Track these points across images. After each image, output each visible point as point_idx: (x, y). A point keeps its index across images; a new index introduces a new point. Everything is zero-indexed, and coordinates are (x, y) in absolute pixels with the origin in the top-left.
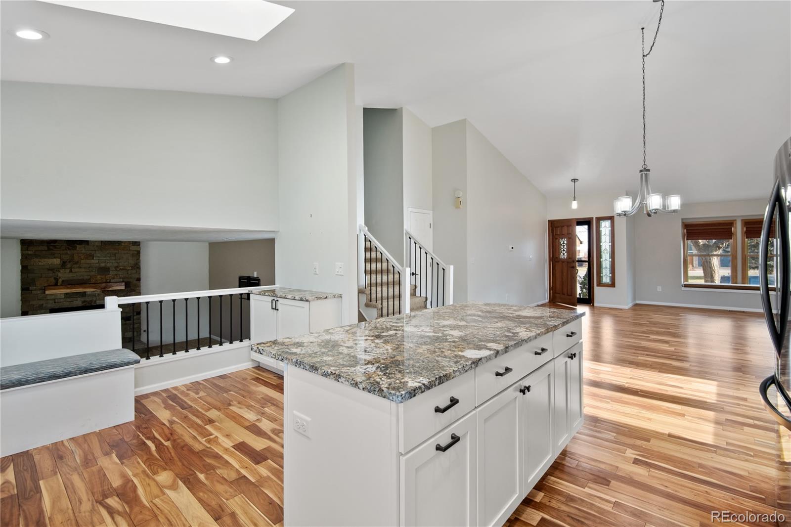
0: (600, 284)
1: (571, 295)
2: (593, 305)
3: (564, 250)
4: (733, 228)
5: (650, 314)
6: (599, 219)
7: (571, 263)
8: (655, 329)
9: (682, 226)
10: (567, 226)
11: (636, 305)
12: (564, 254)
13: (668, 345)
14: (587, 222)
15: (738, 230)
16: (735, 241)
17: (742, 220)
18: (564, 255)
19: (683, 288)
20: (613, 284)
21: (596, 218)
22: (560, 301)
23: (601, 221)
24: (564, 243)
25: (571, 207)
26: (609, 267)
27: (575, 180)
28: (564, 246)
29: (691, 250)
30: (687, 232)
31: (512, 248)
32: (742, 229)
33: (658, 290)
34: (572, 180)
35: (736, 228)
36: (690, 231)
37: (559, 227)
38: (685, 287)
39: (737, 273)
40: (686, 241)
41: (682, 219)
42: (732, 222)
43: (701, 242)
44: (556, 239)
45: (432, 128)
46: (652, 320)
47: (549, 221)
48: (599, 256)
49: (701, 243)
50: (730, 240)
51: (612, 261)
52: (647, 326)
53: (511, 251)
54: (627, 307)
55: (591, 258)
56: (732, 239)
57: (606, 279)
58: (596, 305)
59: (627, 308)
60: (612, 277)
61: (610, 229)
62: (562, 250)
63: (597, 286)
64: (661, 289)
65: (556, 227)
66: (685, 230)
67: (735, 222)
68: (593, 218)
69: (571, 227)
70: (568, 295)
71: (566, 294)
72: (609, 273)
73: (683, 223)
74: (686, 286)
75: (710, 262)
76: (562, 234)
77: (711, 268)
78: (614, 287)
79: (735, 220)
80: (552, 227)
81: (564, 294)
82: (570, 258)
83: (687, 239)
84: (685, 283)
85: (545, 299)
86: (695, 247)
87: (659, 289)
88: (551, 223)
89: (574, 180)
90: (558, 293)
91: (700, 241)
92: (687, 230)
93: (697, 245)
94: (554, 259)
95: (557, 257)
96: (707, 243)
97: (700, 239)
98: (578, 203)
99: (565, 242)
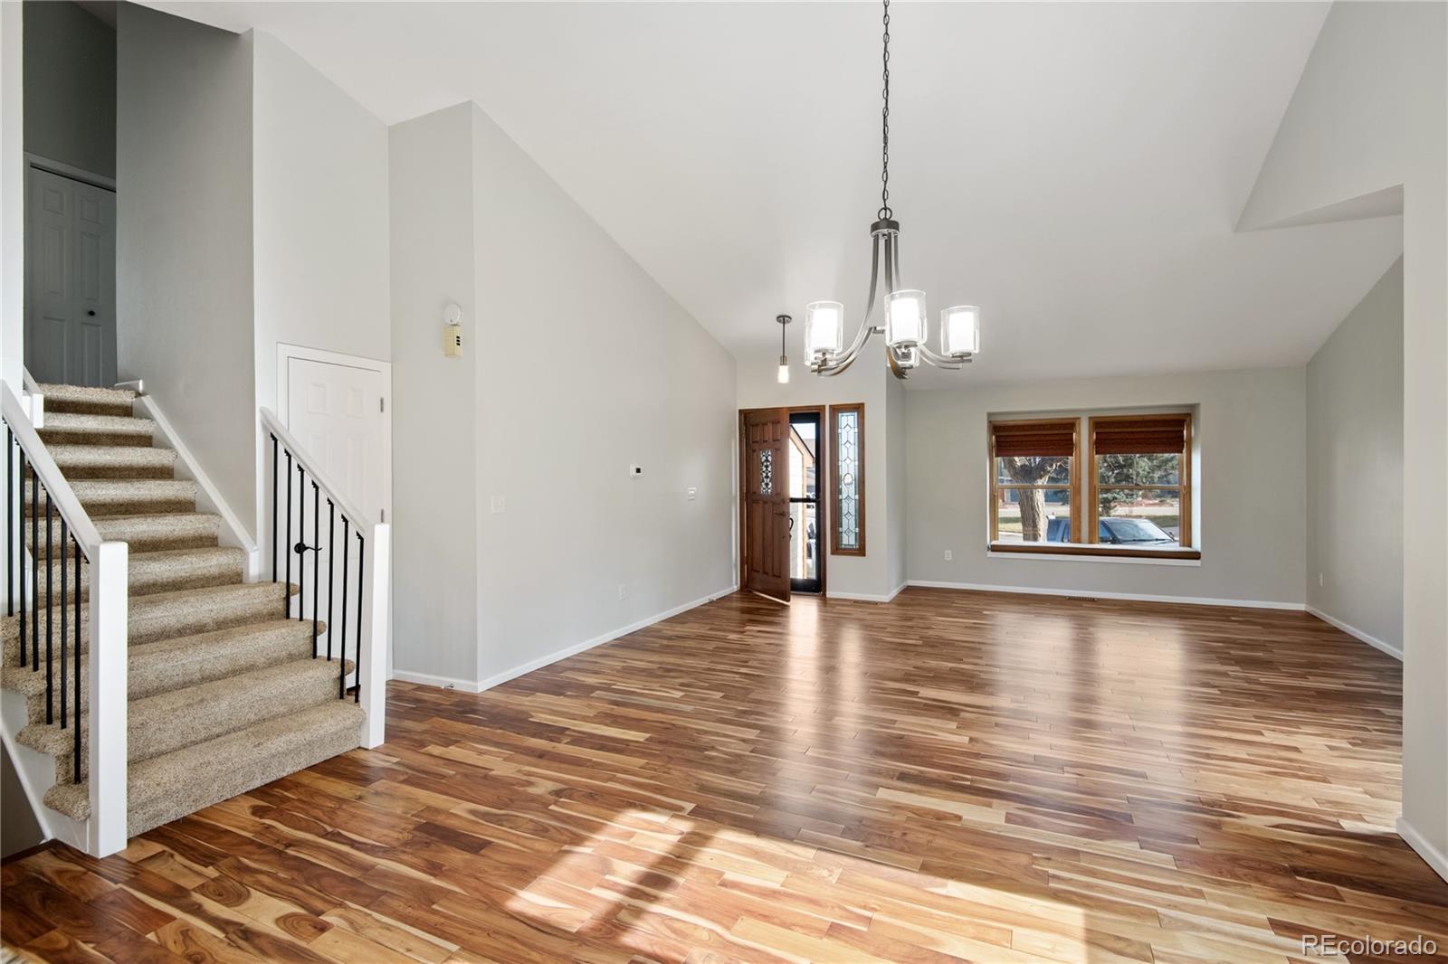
0: (838, 550)
1: (779, 577)
2: (824, 595)
3: (767, 477)
4: (1074, 434)
5: (928, 614)
6: (837, 410)
7: (779, 504)
8: (933, 663)
9: (989, 427)
10: (773, 423)
11: (908, 590)
12: (767, 484)
13: (953, 725)
14: (812, 415)
15: (1084, 437)
16: (1078, 458)
17: (1090, 418)
18: (766, 488)
19: (991, 554)
20: (860, 551)
21: (830, 406)
22: (759, 588)
23: (840, 415)
24: (767, 460)
25: (777, 380)
26: (853, 513)
27: (784, 317)
28: (767, 467)
29: (1001, 475)
30: (997, 442)
31: (638, 470)
32: (1090, 436)
33: (946, 559)
34: (779, 317)
35: (1079, 434)
36: (1003, 439)
37: (757, 425)
38: (992, 551)
39: (1080, 522)
40: (995, 459)
41: (989, 415)
42: (1071, 421)
43: (1019, 461)
44: (754, 451)
45: (390, 127)
46: (931, 633)
47: (740, 411)
48: (836, 491)
49: (1019, 464)
50: (1070, 457)
51: (859, 500)
52: (918, 654)
53: (635, 478)
54: (886, 598)
55: (821, 494)
56: (1072, 455)
57: (849, 540)
58: (829, 594)
59: (888, 601)
60: (860, 532)
61: (856, 430)
62: (764, 475)
63: (832, 554)
64: (950, 556)
65: (753, 426)
66: (994, 437)
67: (1078, 422)
68: (824, 406)
69: (779, 425)
70: (774, 576)
71: (770, 574)
72: (854, 525)
73: (990, 422)
74: (995, 549)
75: (1032, 499)
76: (765, 441)
77: (1033, 508)
78: (864, 555)
79: (1079, 418)
80: (746, 424)
81: (767, 574)
82: (777, 494)
83: (997, 456)
84: (994, 543)
85: (731, 585)
86: (1009, 471)
87: (948, 555)
88: (745, 417)
89: (783, 319)
90: (757, 571)
91: (1016, 459)
92: (996, 437)
93: (1011, 465)
94: (749, 496)
95: (754, 490)
96: (1027, 463)
97: (1019, 456)
98: (791, 371)
99: (770, 458)
